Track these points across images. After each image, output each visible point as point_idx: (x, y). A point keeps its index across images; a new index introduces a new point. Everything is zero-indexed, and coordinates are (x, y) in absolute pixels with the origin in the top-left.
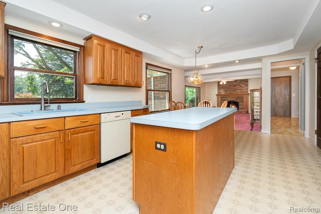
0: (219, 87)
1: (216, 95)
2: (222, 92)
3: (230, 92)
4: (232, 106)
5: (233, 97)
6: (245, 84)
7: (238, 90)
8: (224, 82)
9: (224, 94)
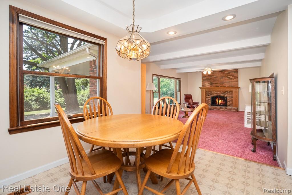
0: (204, 79)
1: (200, 88)
2: (207, 85)
3: (216, 84)
4: (218, 101)
5: (220, 91)
6: (235, 75)
7: (225, 83)
8: (208, 71)
9: (209, 87)
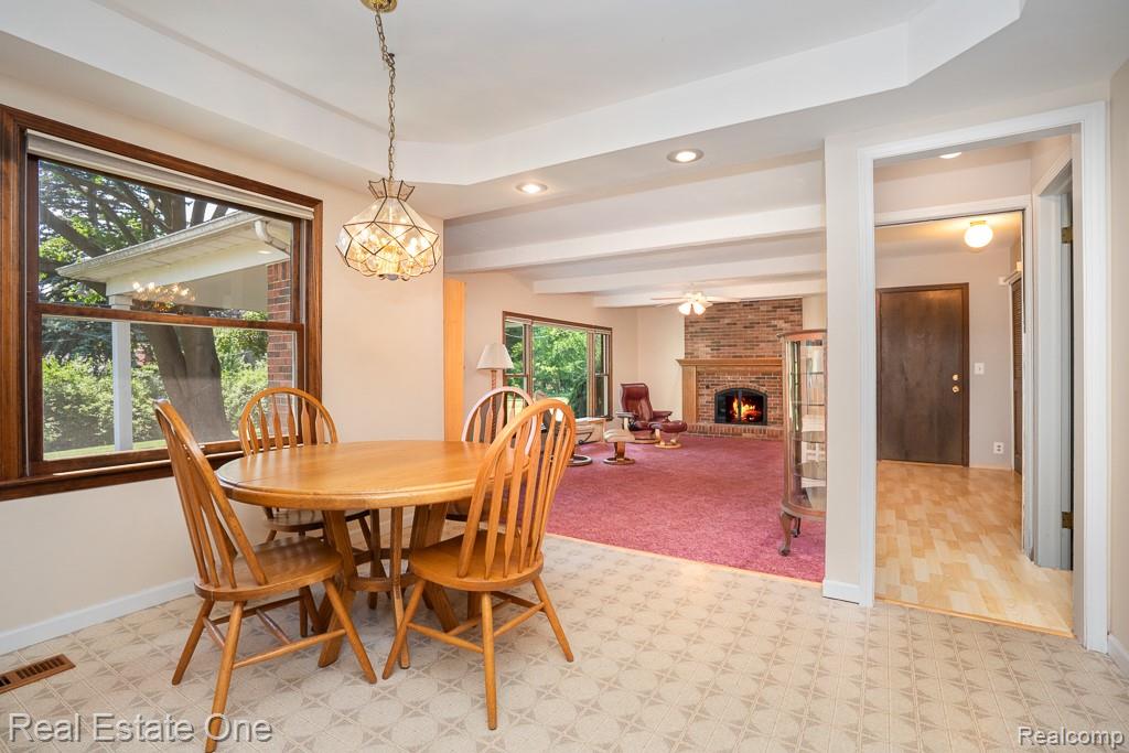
0: (691, 329)
1: (679, 361)
2: (704, 351)
3: (732, 350)
4: (739, 407)
5: (744, 373)
6: (792, 318)
7: (762, 345)
8: (696, 304)
9: (709, 358)
